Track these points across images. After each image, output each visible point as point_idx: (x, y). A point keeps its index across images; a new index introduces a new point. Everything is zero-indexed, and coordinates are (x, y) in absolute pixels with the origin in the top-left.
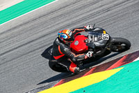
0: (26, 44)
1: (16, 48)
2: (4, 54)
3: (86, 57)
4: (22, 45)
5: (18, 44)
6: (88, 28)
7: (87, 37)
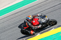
0: (52, 7)
1: (48, 9)
2: (43, 11)
3: (38, 27)
4: (51, 8)
5: (49, 7)
6: (39, 15)
7: (39, 19)
